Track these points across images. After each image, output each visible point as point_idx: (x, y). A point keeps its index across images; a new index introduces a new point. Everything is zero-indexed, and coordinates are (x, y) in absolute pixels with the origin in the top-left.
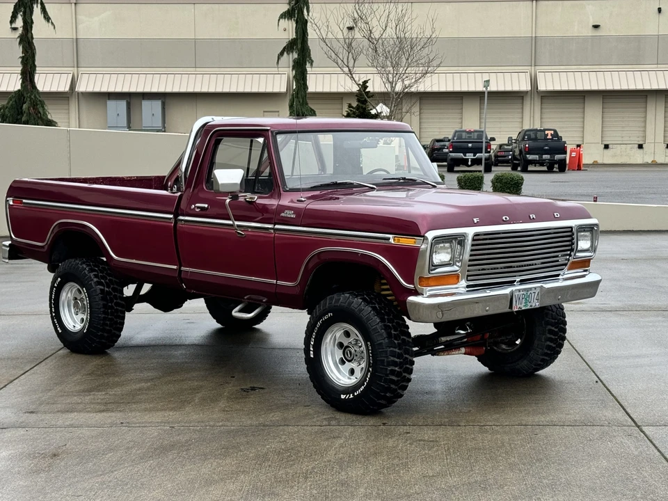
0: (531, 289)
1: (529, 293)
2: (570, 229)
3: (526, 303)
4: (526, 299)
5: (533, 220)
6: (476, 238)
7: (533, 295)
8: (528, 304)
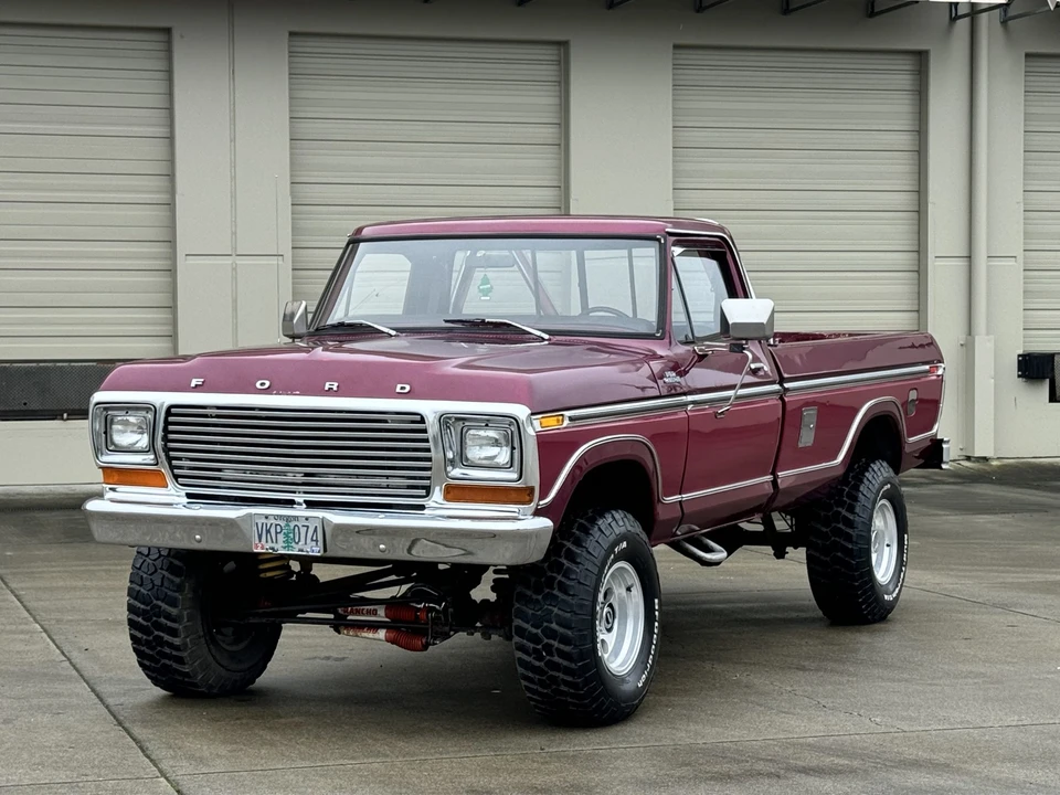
0: (296, 518)
1: (292, 525)
2: (418, 418)
3: (287, 541)
4: (286, 535)
5: (330, 393)
6: (173, 410)
7: (303, 530)
8: (293, 544)
